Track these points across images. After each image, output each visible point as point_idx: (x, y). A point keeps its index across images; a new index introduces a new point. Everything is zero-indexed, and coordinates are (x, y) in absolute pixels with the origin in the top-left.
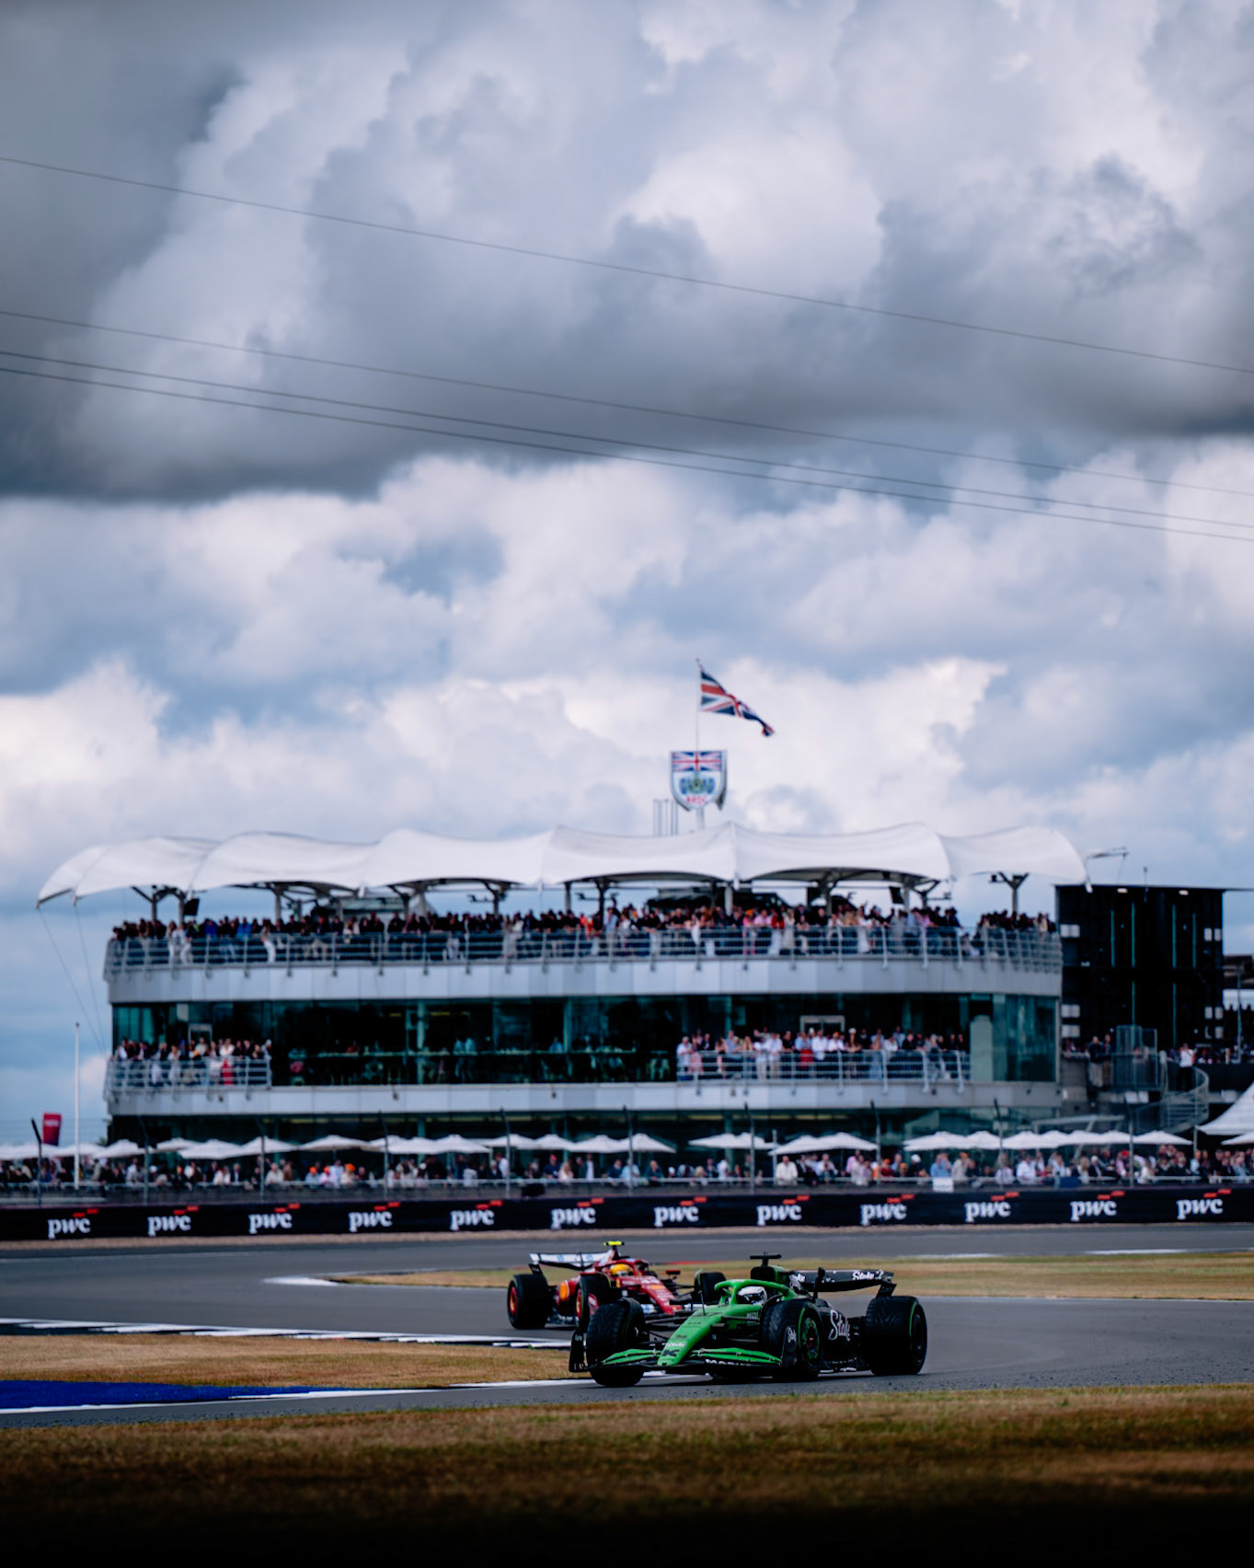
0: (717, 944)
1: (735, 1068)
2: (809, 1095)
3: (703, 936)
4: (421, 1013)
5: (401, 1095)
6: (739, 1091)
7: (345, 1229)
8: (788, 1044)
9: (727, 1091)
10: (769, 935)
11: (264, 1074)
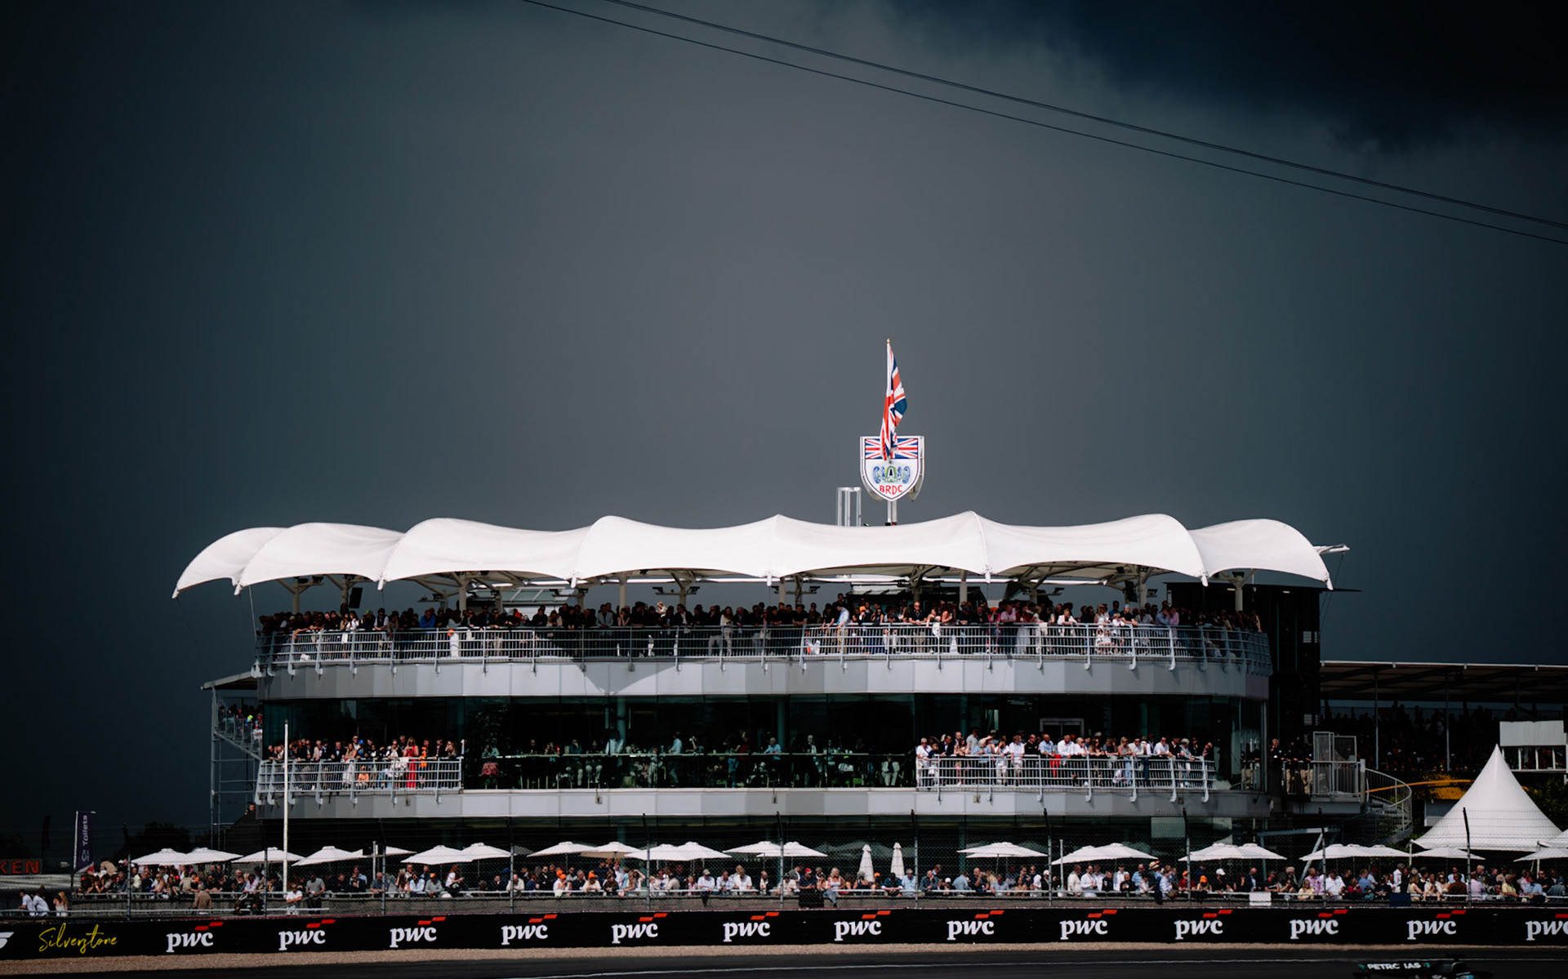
0: (959, 641)
1: (979, 772)
2: (1057, 802)
3: (944, 632)
4: (621, 712)
5: (604, 799)
6: (985, 797)
7: (608, 942)
8: (1031, 749)
9: (971, 797)
10: (1015, 632)
11: (455, 775)
